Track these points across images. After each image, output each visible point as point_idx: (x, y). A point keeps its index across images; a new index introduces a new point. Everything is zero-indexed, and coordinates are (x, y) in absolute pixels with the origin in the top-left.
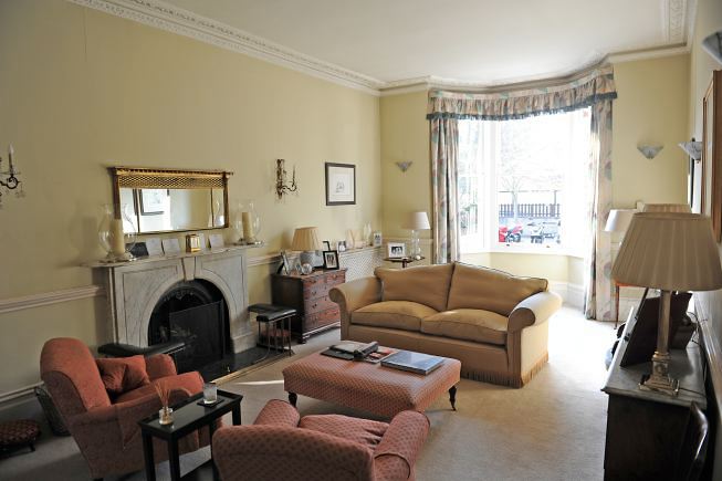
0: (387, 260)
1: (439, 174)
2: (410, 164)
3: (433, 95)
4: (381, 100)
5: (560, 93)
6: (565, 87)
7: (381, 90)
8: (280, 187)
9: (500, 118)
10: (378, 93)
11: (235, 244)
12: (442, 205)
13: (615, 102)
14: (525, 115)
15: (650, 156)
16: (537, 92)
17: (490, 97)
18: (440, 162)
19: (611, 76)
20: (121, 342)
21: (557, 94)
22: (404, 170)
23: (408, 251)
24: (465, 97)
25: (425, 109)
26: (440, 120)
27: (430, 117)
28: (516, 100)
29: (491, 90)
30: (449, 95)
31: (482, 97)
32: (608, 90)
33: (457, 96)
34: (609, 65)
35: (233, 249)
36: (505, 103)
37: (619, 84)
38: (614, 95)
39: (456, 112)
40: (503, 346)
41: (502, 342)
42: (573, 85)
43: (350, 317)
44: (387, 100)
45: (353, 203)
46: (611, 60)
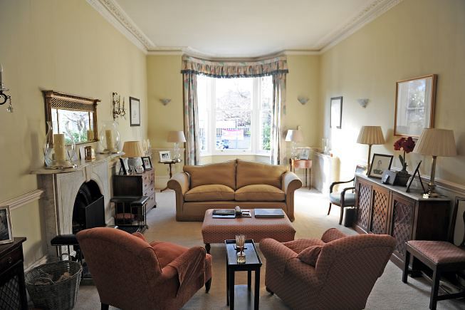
0: (160, 162)
1: (188, 106)
2: (169, 101)
3: (186, 59)
4: (148, 57)
5: (252, 67)
6: (255, 64)
7: (148, 51)
8: (114, 113)
9: (219, 77)
10: (146, 52)
11: (101, 153)
12: (191, 127)
13: (287, 75)
14: (233, 76)
15: (303, 104)
16: (240, 64)
17: (214, 64)
18: (190, 101)
19: (285, 61)
20: (62, 234)
21: (251, 67)
22: (165, 104)
23: (172, 156)
24: (201, 62)
25: (180, 67)
26: (188, 74)
27: (184, 72)
28: (228, 67)
29: (213, 60)
30: (193, 60)
31: (209, 63)
32: (285, 68)
33: (197, 61)
34: (283, 55)
35: (102, 156)
36: (222, 68)
37: (289, 66)
38: (287, 71)
39: (195, 69)
40: (284, 201)
41: (283, 199)
42: (260, 63)
43: (184, 198)
44: (153, 59)
45: (139, 125)
46: (287, 53)
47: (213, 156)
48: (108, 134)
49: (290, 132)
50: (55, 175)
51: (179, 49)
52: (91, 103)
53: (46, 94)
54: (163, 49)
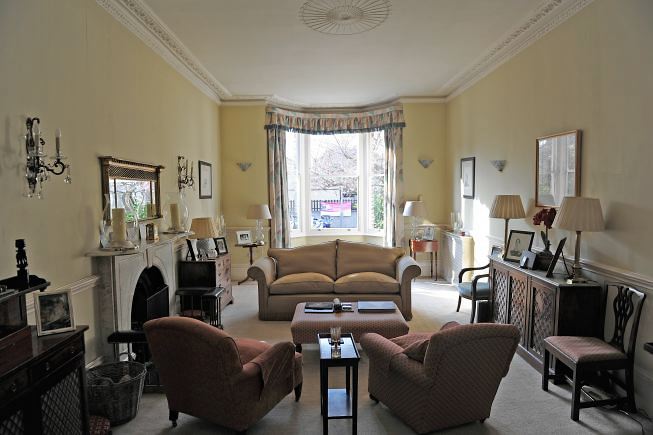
0: (237, 245)
1: (275, 172)
2: (250, 165)
3: (271, 110)
4: (221, 109)
6: (362, 115)
7: (222, 100)
8: (180, 182)
9: (314, 133)
10: (219, 103)
12: (278, 199)
13: (404, 129)
14: (333, 132)
15: (426, 166)
16: (342, 116)
17: (307, 116)
18: (276, 165)
19: (401, 111)
21: (356, 119)
22: (244, 170)
23: (253, 238)
24: (290, 114)
25: (263, 121)
26: (275, 131)
27: (268, 128)
28: (326, 120)
29: (305, 110)
30: (281, 111)
31: (301, 115)
32: (400, 121)
33: (286, 113)
34: (398, 104)
36: (317, 122)
37: (406, 118)
38: (403, 125)
39: (283, 124)
40: (399, 293)
41: (397, 290)
42: (369, 114)
43: (269, 289)
44: (226, 109)
45: (210, 197)
46: (402, 101)
47: (307, 237)
48: (174, 209)
49: (408, 205)
50: (113, 257)
51: (262, 98)
52: (153, 170)
53: (103, 161)
54: (241, 98)
